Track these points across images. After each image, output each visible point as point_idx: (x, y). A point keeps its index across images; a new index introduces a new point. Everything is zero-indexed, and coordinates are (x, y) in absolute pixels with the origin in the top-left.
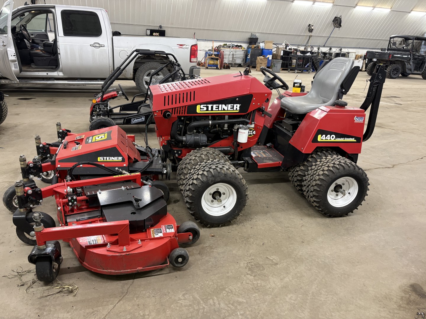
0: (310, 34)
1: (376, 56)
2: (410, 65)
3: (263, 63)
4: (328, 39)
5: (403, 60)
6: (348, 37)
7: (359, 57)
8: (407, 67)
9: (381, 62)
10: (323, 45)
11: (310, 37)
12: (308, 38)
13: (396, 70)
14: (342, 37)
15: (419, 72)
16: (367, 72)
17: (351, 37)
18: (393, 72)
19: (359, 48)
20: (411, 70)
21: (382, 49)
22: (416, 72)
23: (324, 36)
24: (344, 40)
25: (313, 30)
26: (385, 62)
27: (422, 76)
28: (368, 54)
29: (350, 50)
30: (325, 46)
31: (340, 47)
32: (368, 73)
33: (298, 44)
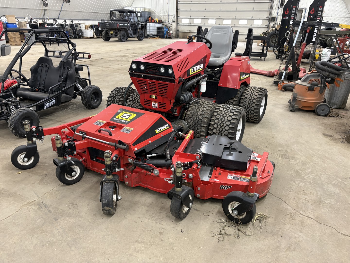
0: (46, 8)
1: (107, 25)
2: (130, 31)
3: (16, 38)
4: (60, 12)
5: (126, 28)
6: (75, 10)
7: (88, 27)
8: (129, 33)
9: (111, 30)
10: (57, 18)
11: (45, 10)
12: (44, 12)
13: (123, 35)
14: (70, 10)
15: (136, 36)
16: (103, 38)
17: (77, 11)
18: (122, 37)
19: (85, 20)
20: (131, 35)
21: (102, 20)
22: (134, 36)
23: (56, 9)
24: (72, 13)
25: (47, 4)
26: (114, 30)
27: (138, 39)
28: (100, 24)
29: (80, 22)
30: (59, 18)
31: (71, 19)
32: (104, 40)
33: (36, 18)
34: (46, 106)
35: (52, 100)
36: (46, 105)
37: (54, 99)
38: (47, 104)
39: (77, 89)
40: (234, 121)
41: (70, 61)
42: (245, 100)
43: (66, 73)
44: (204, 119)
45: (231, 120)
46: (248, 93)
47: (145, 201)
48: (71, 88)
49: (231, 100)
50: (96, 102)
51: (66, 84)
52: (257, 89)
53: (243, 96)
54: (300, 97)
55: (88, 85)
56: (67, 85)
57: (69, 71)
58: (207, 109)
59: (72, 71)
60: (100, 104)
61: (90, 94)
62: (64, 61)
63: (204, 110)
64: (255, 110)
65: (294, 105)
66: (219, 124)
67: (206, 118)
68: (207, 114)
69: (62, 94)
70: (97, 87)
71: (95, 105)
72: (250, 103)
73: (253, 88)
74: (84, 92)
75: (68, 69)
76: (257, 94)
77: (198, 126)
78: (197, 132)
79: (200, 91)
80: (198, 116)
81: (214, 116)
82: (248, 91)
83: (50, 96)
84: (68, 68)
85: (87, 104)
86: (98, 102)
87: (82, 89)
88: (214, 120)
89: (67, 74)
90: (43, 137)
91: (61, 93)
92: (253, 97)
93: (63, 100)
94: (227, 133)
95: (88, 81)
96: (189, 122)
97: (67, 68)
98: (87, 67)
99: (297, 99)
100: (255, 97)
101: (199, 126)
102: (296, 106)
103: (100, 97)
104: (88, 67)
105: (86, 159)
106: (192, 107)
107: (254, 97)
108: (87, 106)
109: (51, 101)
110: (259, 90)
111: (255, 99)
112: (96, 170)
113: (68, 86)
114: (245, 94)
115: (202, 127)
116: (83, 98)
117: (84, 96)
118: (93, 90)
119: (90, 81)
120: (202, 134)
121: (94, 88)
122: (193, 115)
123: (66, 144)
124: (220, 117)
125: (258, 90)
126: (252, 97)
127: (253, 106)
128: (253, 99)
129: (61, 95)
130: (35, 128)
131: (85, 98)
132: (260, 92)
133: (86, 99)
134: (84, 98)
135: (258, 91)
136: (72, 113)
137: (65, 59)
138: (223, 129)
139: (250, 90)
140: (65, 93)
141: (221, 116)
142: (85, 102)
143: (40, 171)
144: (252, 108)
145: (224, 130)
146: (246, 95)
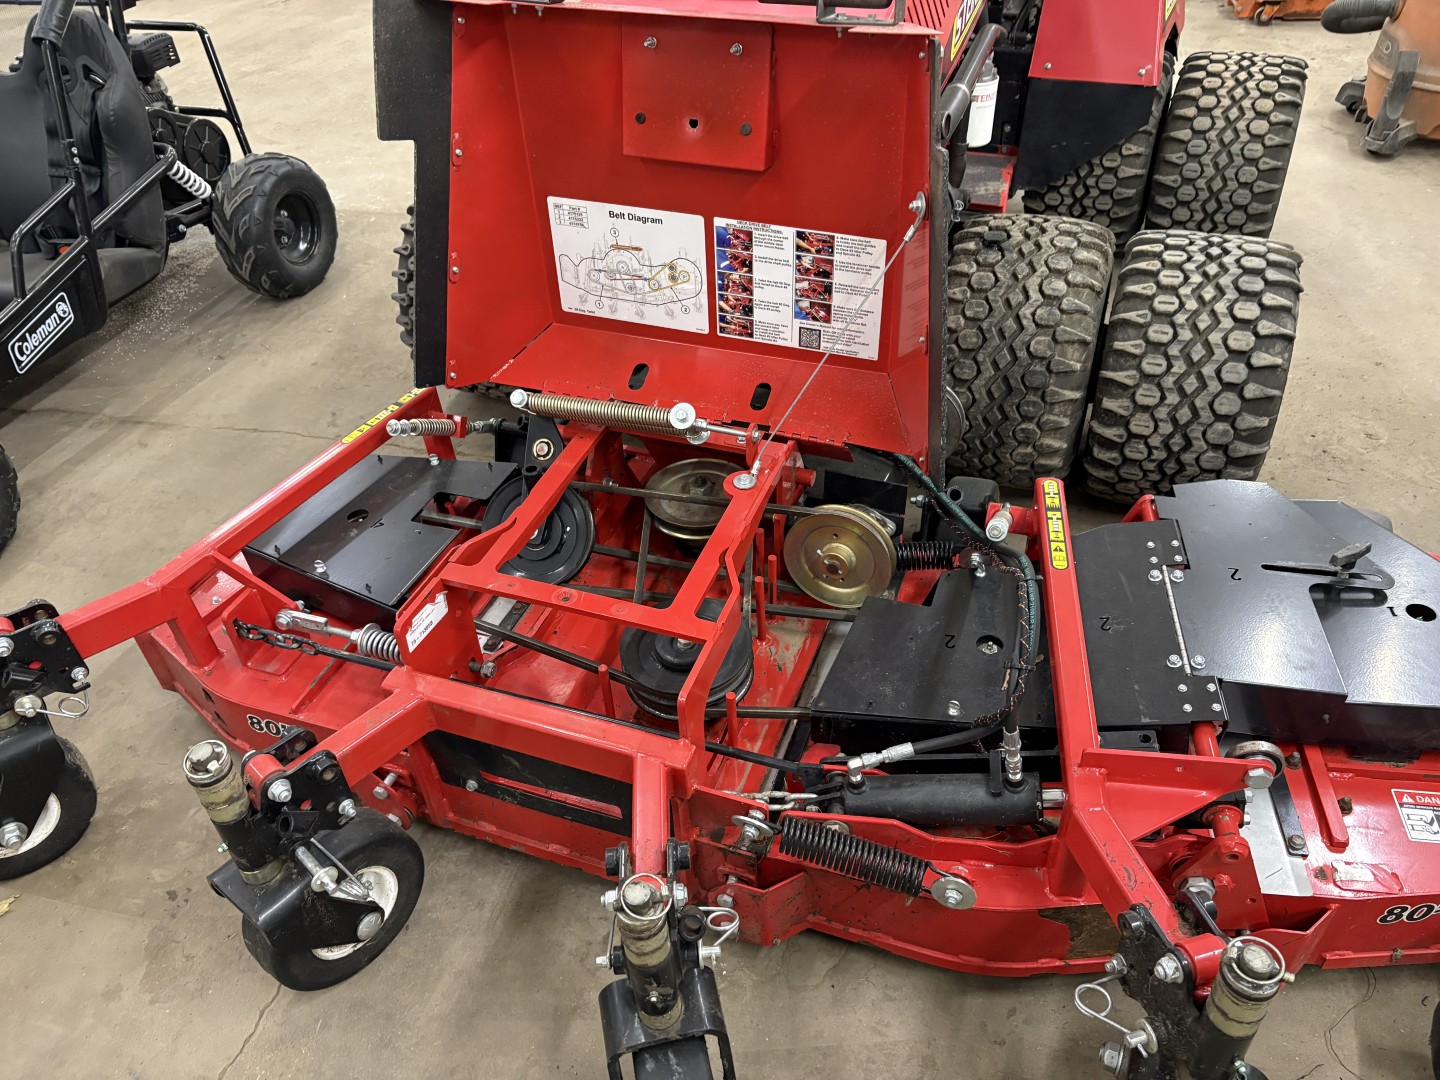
34: (22, 353)
35: (53, 310)
36: (20, 348)
37: (62, 299)
38: (23, 339)
39: (175, 193)
40: (1267, 352)
41: (88, 20)
42: (1192, 150)
43: (87, 105)
44: (1063, 354)
45: (1252, 350)
46: (1208, 101)
47: (879, 1039)
48: (143, 203)
49: (1109, 156)
50: (308, 250)
51: (102, 175)
52: (1261, 71)
53: (1180, 123)
54: (1431, 72)
55: (236, 154)
56: (112, 186)
57: (102, 96)
58: (1076, 285)
59: (119, 89)
60: (329, 258)
61: (266, 212)
62: (52, 36)
63: (1056, 294)
64: (1255, 205)
65: (1398, 119)
66: (1169, 382)
67: (1076, 346)
68: (1077, 316)
69: (101, 253)
70: (292, 164)
71: (306, 269)
72: (1226, 167)
73: (1236, 68)
74: (228, 210)
75: (87, 77)
76: (1266, 105)
77: (1028, 403)
78: (1020, 436)
79: (965, 141)
80: (1024, 337)
81: (1131, 332)
82: (1212, 91)
83: (28, 287)
84: (87, 71)
85: (264, 277)
86: (317, 250)
87: (209, 188)
88: (1134, 356)
89: (93, 113)
90: (78, 673)
91: (90, 251)
92: (1248, 126)
93: (113, 285)
94: (1225, 433)
95: (223, 124)
96: (965, 377)
97: (81, 74)
98: (196, 33)
99: (1416, 83)
100: (1260, 126)
101: (1034, 404)
102: (1406, 127)
103: (323, 216)
104: (202, 33)
105: (411, 776)
106: (967, 275)
107: (1253, 126)
108: (267, 286)
109: (47, 315)
110: (1275, 78)
111: (1258, 138)
112: (490, 835)
113: (120, 194)
114: (1191, 111)
115: (1054, 404)
116: (227, 248)
117: (230, 234)
118: (276, 185)
119: (237, 125)
120: (1049, 446)
121: (281, 171)
122: (990, 331)
123: (280, 791)
124: (1176, 335)
125: (1267, 77)
126: (1241, 125)
127: (1242, 179)
128: (1245, 137)
129: (93, 264)
130: (10, 637)
131: (242, 247)
132: (1281, 87)
133: (251, 251)
134: (233, 246)
135: (1272, 86)
136: (188, 342)
137: (54, 22)
138: (1202, 413)
139: (1218, 81)
140: (113, 242)
141: (1179, 330)
142: (247, 266)
143: (124, 873)
144: (1240, 191)
145: (1206, 416)
146: (1199, 119)
